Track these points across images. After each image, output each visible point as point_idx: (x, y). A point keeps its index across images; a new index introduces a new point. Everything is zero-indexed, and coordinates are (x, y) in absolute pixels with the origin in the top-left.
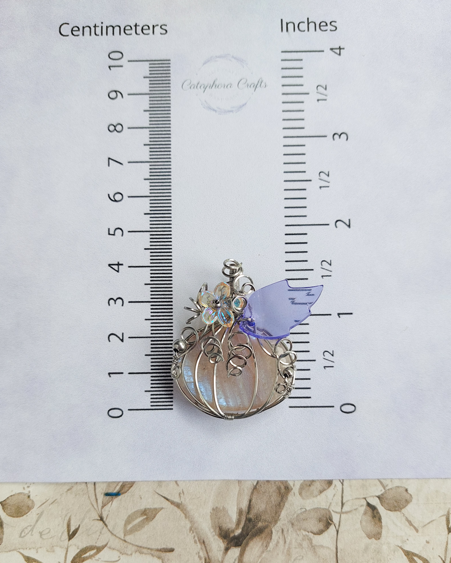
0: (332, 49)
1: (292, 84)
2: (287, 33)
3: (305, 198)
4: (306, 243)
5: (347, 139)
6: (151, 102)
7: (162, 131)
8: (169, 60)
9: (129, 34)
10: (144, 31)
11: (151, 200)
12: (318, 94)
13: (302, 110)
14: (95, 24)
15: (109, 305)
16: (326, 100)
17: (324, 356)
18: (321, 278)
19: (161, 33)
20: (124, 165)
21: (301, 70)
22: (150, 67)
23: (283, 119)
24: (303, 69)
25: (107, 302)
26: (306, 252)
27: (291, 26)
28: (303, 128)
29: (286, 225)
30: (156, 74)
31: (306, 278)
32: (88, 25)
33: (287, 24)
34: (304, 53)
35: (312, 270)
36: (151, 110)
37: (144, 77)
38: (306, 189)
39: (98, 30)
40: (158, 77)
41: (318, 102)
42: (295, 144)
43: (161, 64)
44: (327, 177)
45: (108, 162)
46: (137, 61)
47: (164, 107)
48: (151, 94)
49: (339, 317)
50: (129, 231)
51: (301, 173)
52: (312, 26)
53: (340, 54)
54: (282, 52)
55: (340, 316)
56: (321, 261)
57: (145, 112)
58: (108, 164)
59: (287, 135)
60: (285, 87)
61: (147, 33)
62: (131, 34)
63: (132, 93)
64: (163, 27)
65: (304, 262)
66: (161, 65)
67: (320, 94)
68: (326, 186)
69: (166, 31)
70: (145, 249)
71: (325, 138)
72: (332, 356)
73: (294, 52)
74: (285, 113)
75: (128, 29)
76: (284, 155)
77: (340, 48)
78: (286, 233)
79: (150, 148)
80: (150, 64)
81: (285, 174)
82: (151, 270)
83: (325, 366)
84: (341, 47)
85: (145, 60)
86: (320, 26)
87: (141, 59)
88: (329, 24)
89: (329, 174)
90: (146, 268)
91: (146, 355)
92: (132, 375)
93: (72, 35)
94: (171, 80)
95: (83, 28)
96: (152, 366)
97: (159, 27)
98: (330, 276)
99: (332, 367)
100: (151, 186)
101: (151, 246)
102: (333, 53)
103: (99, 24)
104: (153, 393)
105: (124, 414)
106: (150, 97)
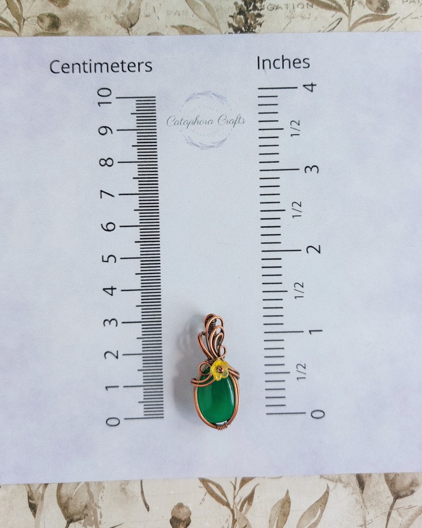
0: (304, 86)
1: (267, 120)
2: (263, 70)
3: (280, 227)
4: (281, 267)
5: (318, 172)
6: (139, 138)
7: (149, 165)
8: (154, 97)
9: (116, 71)
10: (130, 69)
11: (141, 229)
12: (291, 129)
13: (276, 144)
14: (84, 62)
15: (105, 325)
16: (299, 135)
17: (297, 368)
18: (294, 298)
19: (147, 70)
20: (114, 197)
21: (276, 106)
22: (137, 104)
23: (259, 153)
24: (278, 106)
25: (103, 323)
26: (281, 275)
27: (267, 63)
28: (278, 162)
29: (263, 251)
30: (143, 110)
31: (280, 298)
32: (77, 63)
33: (264, 61)
34: (279, 90)
35: (287, 291)
36: (139, 145)
37: (132, 114)
38: (280, 218)
39: (87, 68)
40: (144, 114)
41: (292, 137)
42: (270, 177)
43: (147, 101)
44: (299, 206)
45: (100, 194)
46: (124, 98)
47: (151, 142)
48: (138, 130)
49: (311, 334)
50: (121, 257)
51: (275, 204)
52: (286, 62)
53: (312, 91)
54: (259, 89)
55: (311, 332)
56: (294, 283)
57: (133, 147)
58: (100, 196)
59: (263, 169)
60: (261, 123)
61: (133, 71)
62: (118, 72)
63: (121, 129)
64: (148, 64)
65: (278, 285)
67: (294, 129)
68: (298, 215)
69: (151, 68)
70: (136, 274)
71: (298, 171)
72: (303, 368)
73: (270, 88)
74: (261, 147)
75: (115, 66)
76: (261, 187)
77: (312, 85)
78: (262, 258)
79: (139, 181)
80: (137, 101)
81: (261, 204)
82: (142, 293)
83: (298, 377)
85: (132, 96)
86: (294, 63)
87: (128, 96)
88: (302, 61)
89: (301, 205)
90: (137, 291)
91: (139, 370)
92: (127, 388)
93: (62, 73)
94: (157, 116)
95: (73, 65)
96: (144, 380)
97: (144, 64)
98: (303, 297)
99: (305, 378)
100: (140, 216)
101: (142, 271)
102: (306, 89)
103: (87, 61)
104: (146, 404)
105: (121, 423)
106: (138, 133)
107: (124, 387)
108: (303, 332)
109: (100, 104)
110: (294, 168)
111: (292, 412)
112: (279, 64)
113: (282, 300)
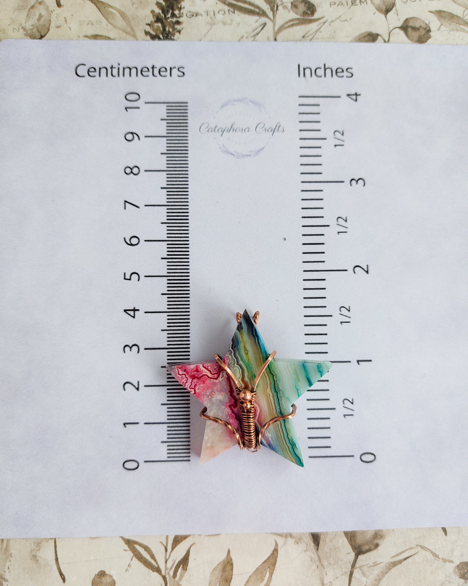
0: (348, 95)
1: (309, 129)
2: (304, 78)
3: (323, 244)
4: (325, 289)
5: (364, 185)
6: (169, 145)
7: (179, 174)
8: (187, 103)
9: (146, 76)
10: (161, 73)
11: (168, 244)
12: (335, 139)
13: (319, 155)
14: (112, 66)
15: (124, 352)
16: (343, 145)
17: (344, 404)
18: (340, 324)
19: (179, 75)
20: (140, 208)
21: (318, 115)
22: (167, 110)
23: (300, 164)
24: (320, 115)
25: (123, 348)
26: (325, 298)
27: (308, 72)
28: (321, 173)
29: (305, 271)
30: (174, 116)
31: (324, 324)
32: (105, 67)
33: (304, 69)
34: (321, 99)
35: (331, 316)
36: (169, 153)
37: (162, 120)
38: (324, 234)
39: (115, 72)
40: (175, 120)
41: (335, 147)
42: (312, 189)
43: (179, 106)
44: (344, 222)
45: (124, 205)
46: (154, 103)
47: (182, 150)
48: (168, 137)
49: (359, 364)
50: (145, 275)
51: (319, 219)
52: (328, 72)
53: (356, 100)
54: (300, 97)
55: (359, 362)
56: (340, 306)
57: (162, 155)
58: (124, 207)
59: (305, 181)
60: (302, 132)
61: (164, 76)
62: (148, 76)
63: (149, 135)
64: (180, 69)
65: (322, 308)
66: (178, 108)
67: (338, 139)
68: (344, 231)
69: (184, 73)
70: (162, 294)
71: (342, 183)
72: (351, 404)
73: (312, 97)
74: (302, 158)
75: (145, 71)
76: (303, 200)
77: (356, 94)
78: (304, 279)
79: (168, 191)
80: (167, 106)
81: (303, 219)
82: (168, 316)
83: (345, 414)
84: (358, 93)
85: (162, 102)
86: (336, 72)
87: (158, 101)
88: (345, 70)
89: (347, 220)
90: (163, 313)
91: (162, 404)
92: (148, 425)
93: (88, 76)
94: (189, 123)
95: (100, 68)
96: (168, 416)
97: (176, 69)
98: (349, 322)
99: (352, 415)
100: (168, 230)
101: (168, 291)
102: (350, 99)
103: (115, 65)
104: (170, 444)
105: (140, 466)
106: (167, 140)
107: (145, 423)
108: (350, 362)
109: (128, 110)
110: (339, 180)
111: (338, 455)
112: (320, 72)
113: (326, 325)
